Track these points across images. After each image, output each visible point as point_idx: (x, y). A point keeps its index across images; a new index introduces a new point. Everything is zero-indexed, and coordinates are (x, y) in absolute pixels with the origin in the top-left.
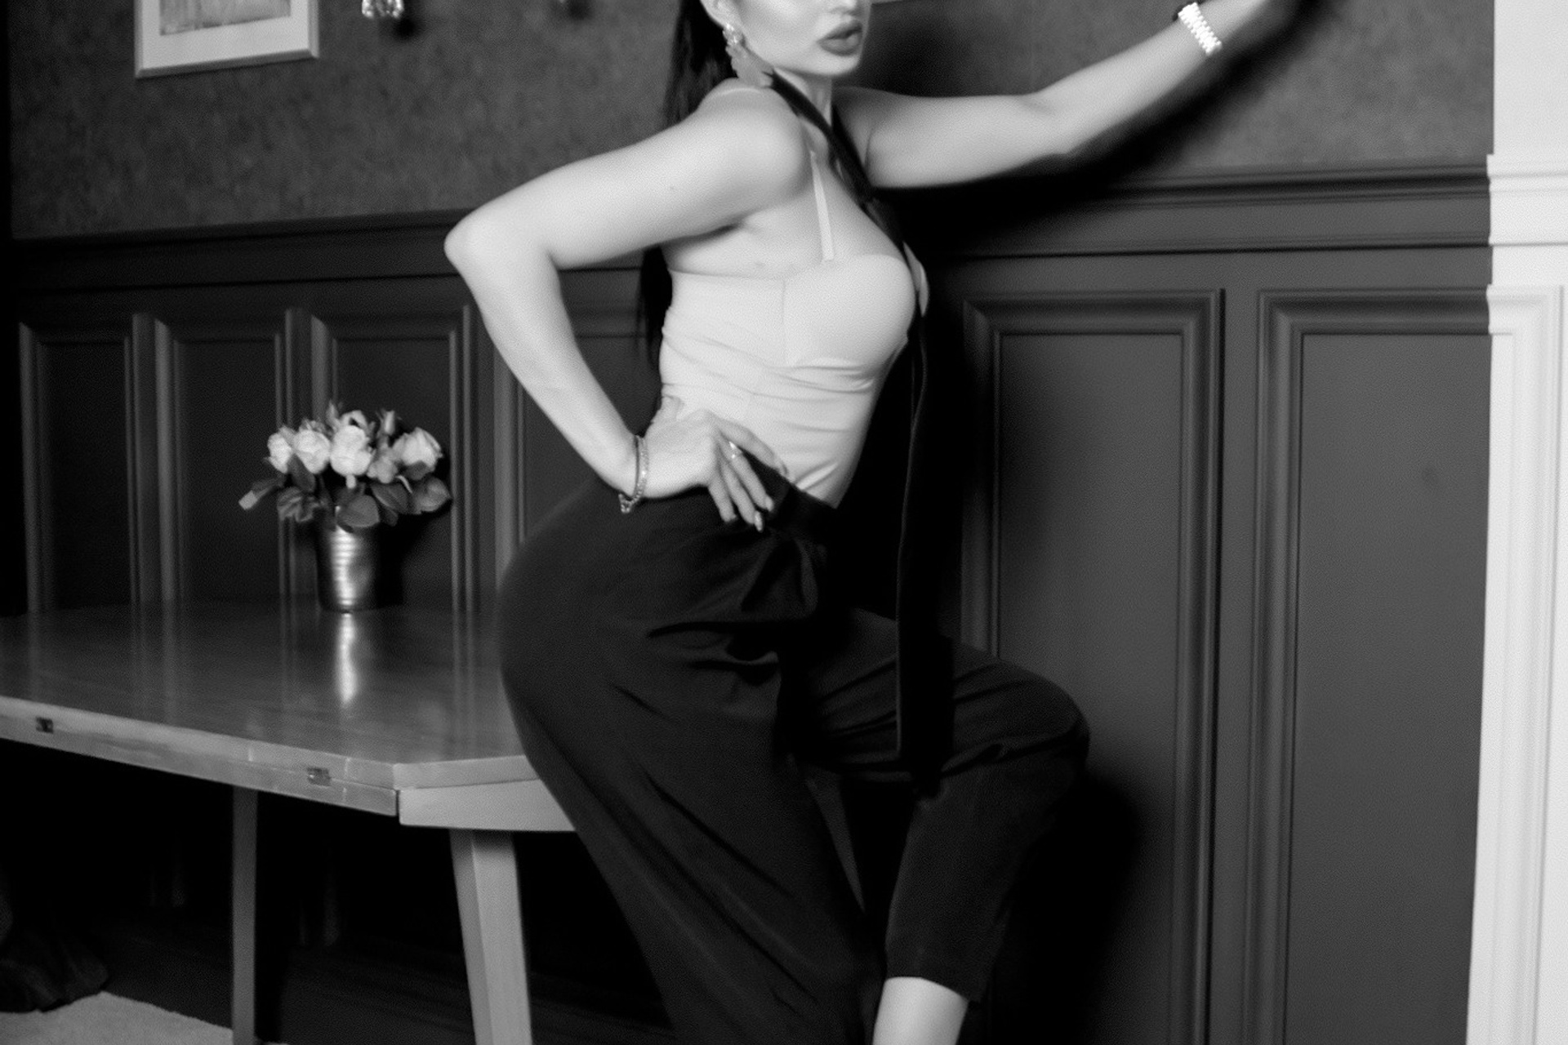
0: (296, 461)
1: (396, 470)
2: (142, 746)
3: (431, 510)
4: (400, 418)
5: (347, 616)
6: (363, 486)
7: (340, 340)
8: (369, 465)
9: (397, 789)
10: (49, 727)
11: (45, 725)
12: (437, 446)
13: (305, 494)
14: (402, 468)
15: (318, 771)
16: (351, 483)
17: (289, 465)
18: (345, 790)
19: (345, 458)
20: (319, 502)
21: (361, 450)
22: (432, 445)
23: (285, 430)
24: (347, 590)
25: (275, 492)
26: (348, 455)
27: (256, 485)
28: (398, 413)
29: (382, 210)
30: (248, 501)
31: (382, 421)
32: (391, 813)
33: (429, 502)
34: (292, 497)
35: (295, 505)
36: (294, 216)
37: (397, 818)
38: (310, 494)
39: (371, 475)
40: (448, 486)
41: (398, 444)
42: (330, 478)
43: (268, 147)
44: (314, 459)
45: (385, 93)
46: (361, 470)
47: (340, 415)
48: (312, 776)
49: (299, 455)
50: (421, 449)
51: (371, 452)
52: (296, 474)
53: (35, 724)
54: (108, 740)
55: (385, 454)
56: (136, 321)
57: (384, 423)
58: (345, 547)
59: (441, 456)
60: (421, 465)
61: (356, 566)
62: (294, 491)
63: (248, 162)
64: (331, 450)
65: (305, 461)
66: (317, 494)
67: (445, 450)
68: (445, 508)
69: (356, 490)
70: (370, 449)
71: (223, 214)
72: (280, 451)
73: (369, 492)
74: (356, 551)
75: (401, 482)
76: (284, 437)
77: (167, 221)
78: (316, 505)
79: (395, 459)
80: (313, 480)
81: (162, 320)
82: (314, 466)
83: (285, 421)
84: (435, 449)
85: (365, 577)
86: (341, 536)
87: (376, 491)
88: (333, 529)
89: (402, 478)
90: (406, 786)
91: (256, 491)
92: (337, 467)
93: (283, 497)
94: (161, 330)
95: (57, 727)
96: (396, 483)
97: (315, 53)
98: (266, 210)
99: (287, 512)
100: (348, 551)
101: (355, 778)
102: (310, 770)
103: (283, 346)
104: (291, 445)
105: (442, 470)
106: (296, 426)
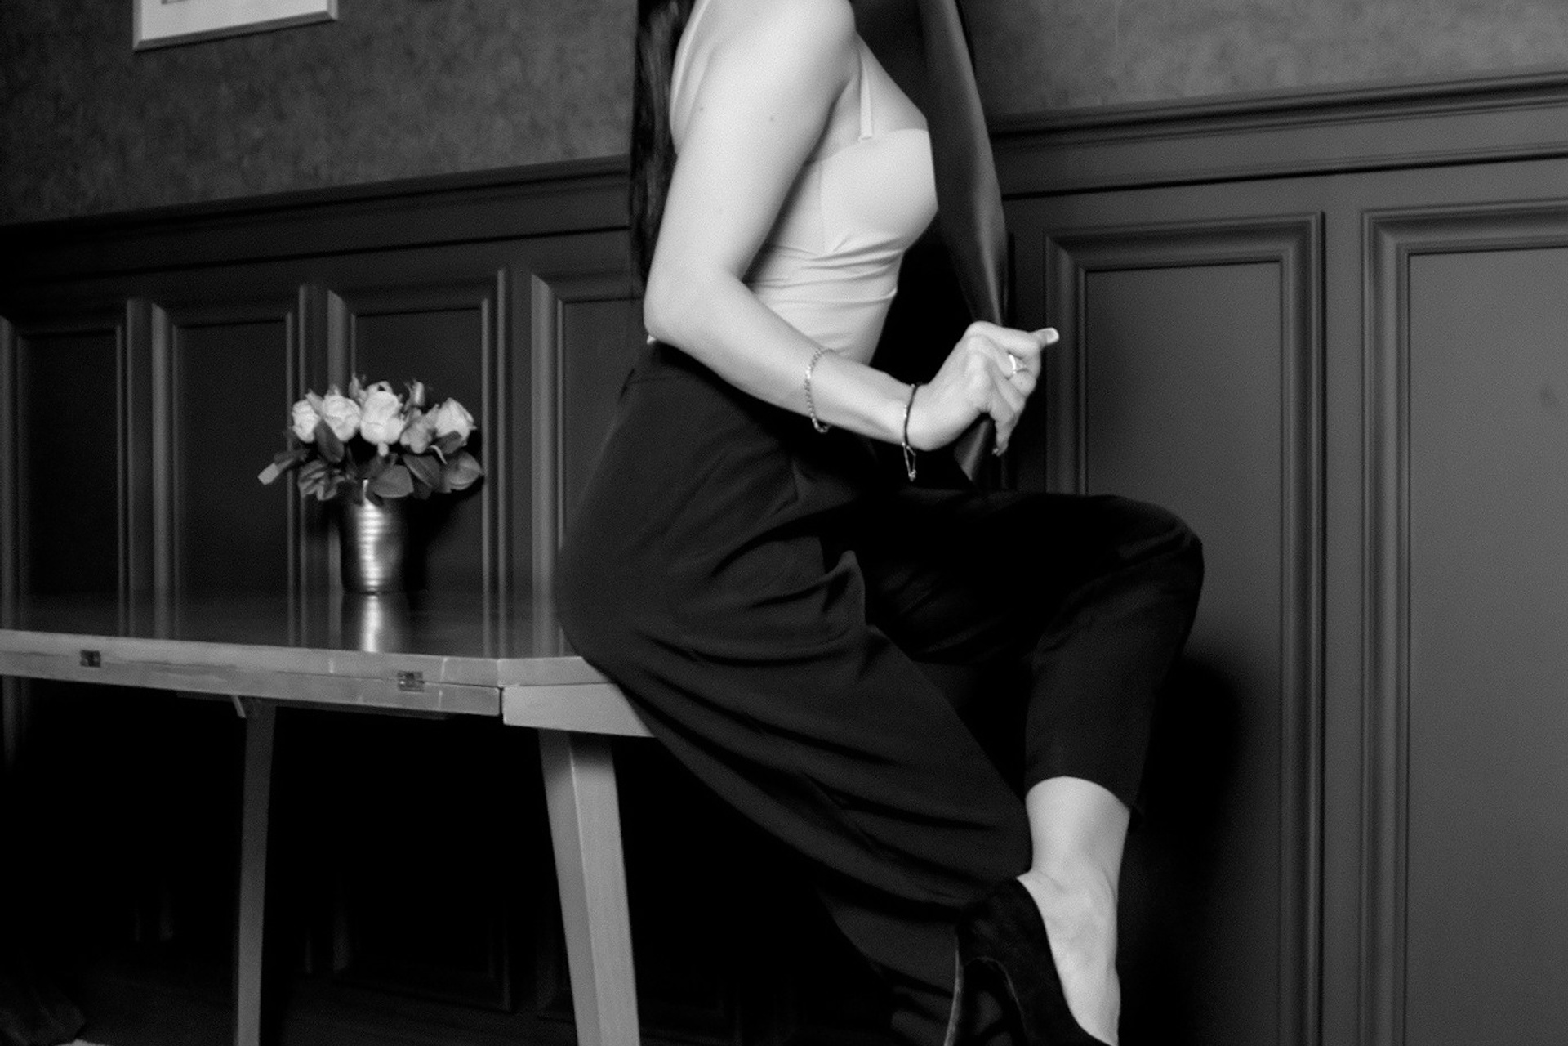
0: (323, 428)
1: (430, 439)
2: (205, 669)
3: (462, 488)
4: (431, 389)
5: (373, 597)
6: (395, 456)
7: (359, 316)
8: (402, 433)
9: (500, 686)
10: (96, 660)
11: (91, 658)
12: (470, 418)
13: (331, 466)
14: (435, 438)
15: (410, 676)
16: (383, 451)
17: (315, 432)
18: (441, 693)
19: (378, 424)
20: (345, 477)
21: (394, 416)
22: (465, 416)
23: (311, 396)
24: (373, 571)
25: (297, 467)
26: (380, 421)
27: (277, 457)
28: (426, 385)
29: (408, 175)
30: (268, 475)
31: (411, 392)
32: (493, 712)
33: (459, 479)
34: (313, 473)
35: (317, 481)
36: (309, 186)
37: (501, 716)
38: (336, 466)
39: (404, 441)
40: (480, 461)
41: (430, 415)
42: (360, 447)
43: (280, 116)
44: (343, 426)
45: (410, 53)
46: (393, 438)
47: (365, 386)
48: (402, 683)
49: (328, 422)
50: (453, 419)
51: (404, 419)
52: (323, 442)
53: (79, 658)
54: (165, 667)
55: (419, 422)
56: (131, 307)
57: (414, 394)
58: (371, 522)
59: (474, 428)
60: (455, 435)
61: (383, 544)
62: (317, 464)
63: (257, 133)
64: (361, 417)
65: (334, 427)
66: (343, 466)
67: (477, 422)
68: (476, 487)
69: (387, 459)
70: (402, 416)
71: (229, 188)
72: (305, 419)
73: (400, 462)
74: (384, 527)
75: (434, 454)
76: (310, 403)
77: (167, 198)
78: (340, 479)
79: (428, 427)
80: (341, 449)
81: (158, 304)
82: (343, 434)
83: (310, 386)
84: (468, 421)
85: (393, 555)
86: (368, 511)
87: (407, 460)
88: (360, 503)
89: (435, 447)
90: (509, 684)
91: (277, 464)
92: (367, 435)
93: (304, 472)
94: (159, 315)
95: (105, 659)
96: (429, 453)
97: (334, 15)
98: (277, 180)
99: (309, 488)
100: (375, 528)
101: (452, 680)
102: (400, 675)
103: (296, 324)
104: (317, 412)
105: (473, 444)
106: (322, 392)
